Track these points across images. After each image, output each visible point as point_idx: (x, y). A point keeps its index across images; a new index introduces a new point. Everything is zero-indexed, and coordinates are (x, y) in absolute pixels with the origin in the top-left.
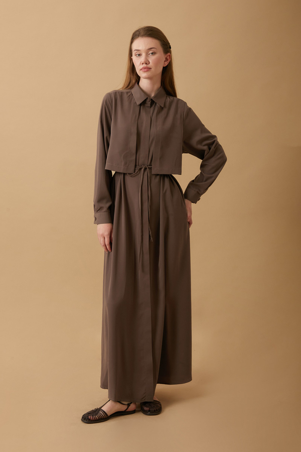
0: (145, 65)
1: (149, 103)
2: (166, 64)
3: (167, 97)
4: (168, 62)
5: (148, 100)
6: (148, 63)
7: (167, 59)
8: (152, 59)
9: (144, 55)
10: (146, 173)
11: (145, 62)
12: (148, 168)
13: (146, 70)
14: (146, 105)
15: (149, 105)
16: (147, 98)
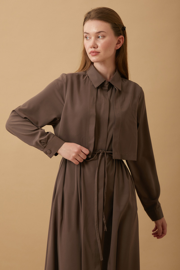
0: (93, 49)
1: (107, 86)
2: (119, 46)
3: (122, 80)
4: (121, 44)
5: (106, 83)
6: (95, 46)
7: (119, 42)
8: (101, 43)
9: (93, 38)
10: (103, 159)
11: (93, 46)
12: (107, 153)
13: (94, 54)
14: (104, 88)
15: (107, 88)
16: (105, 81)
